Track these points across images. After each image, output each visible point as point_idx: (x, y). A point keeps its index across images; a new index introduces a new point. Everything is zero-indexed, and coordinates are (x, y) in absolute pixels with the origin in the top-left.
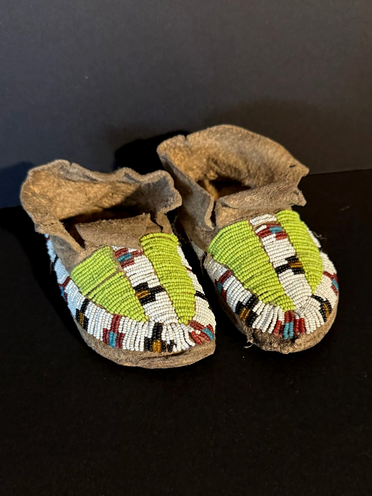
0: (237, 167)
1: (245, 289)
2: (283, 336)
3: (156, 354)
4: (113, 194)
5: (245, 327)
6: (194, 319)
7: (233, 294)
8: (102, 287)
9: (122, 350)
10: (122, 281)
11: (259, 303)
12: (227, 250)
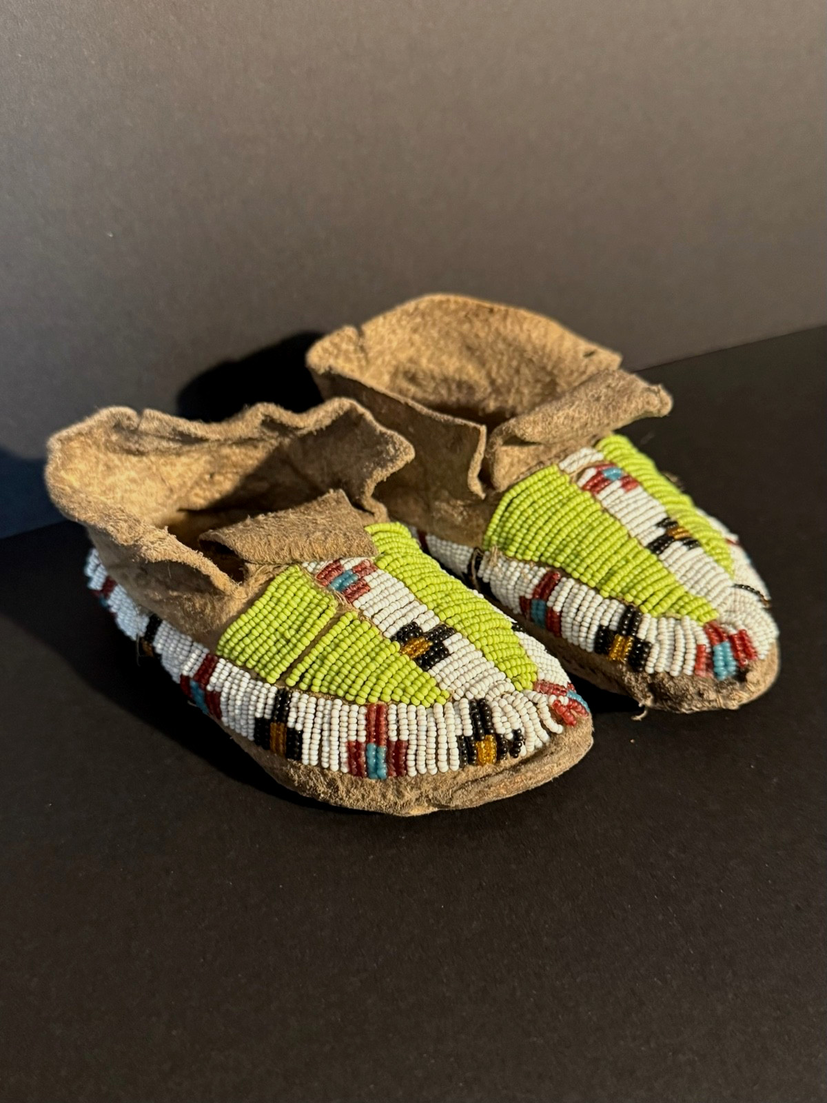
0: (465, 377)
1: (605, 598)
2: (716, 675)
3: (488, 768)
4: (212, 475)
5: (628, 676)
6: (541, 676)
7: (581, 614)
8: (315, 652)
9: (406, 780)
10: (360, 631)
11: (645, 619)
12: (534, 530)
